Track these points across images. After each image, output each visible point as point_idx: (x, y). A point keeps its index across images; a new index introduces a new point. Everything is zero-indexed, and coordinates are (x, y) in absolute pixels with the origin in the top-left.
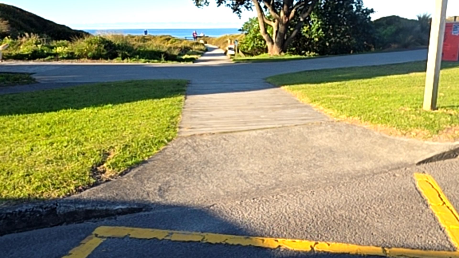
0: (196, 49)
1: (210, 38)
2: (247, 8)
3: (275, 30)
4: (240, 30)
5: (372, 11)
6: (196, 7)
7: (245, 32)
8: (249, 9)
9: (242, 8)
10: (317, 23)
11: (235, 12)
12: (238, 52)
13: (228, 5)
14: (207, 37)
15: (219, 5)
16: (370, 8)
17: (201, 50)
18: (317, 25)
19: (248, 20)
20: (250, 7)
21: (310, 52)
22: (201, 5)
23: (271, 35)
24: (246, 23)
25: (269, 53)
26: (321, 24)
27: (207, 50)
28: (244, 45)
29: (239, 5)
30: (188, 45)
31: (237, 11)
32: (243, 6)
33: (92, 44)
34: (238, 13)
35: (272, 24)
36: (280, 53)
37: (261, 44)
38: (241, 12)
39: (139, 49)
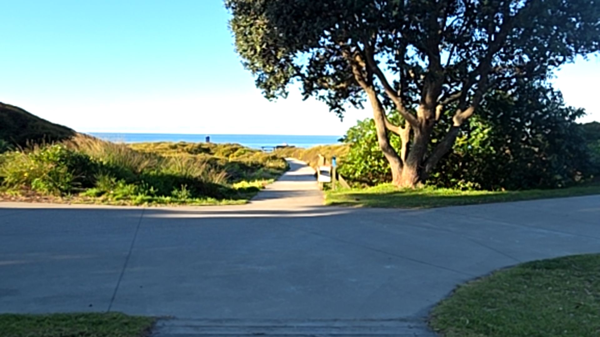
0: (270, 167)
1: (298, 148)
2: (354, 103)
3: (405, 141)
4: (341, 140)
5: (580, 112)
6: (266, 99)
7: (350, 143)
8: (358, 105)
9: (346, 104)
10: (482, 131)
11: (333, 110)
12: (337, 178)
13: (322, 97)
14: (293, 147)
15: (307, 97)
16: (576, 107)
17: (279, 169)
18: (481, 135)
19: (355, 124)
20: (360, 103)
21: (466, 182)
22: (273, 96)
23: (397, 150)
24: (352, 129)
25: (393, 183)
26: (489, 133)
27: (288, 169)
28: (349, 166)
29: (340, 98)
30: (260, 161)
31: (337, 109)
32: (347, 100)
33: (42, 161)
34: (338, 112)
35: (400, 130)
36: (415, 184)
37: (379, 166)
38: (343, 110)
39: (146, 171)
